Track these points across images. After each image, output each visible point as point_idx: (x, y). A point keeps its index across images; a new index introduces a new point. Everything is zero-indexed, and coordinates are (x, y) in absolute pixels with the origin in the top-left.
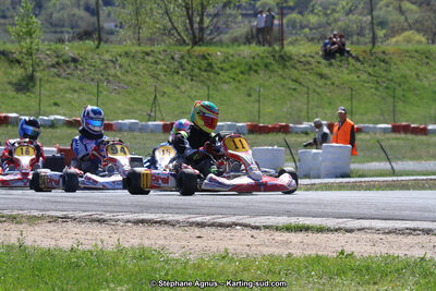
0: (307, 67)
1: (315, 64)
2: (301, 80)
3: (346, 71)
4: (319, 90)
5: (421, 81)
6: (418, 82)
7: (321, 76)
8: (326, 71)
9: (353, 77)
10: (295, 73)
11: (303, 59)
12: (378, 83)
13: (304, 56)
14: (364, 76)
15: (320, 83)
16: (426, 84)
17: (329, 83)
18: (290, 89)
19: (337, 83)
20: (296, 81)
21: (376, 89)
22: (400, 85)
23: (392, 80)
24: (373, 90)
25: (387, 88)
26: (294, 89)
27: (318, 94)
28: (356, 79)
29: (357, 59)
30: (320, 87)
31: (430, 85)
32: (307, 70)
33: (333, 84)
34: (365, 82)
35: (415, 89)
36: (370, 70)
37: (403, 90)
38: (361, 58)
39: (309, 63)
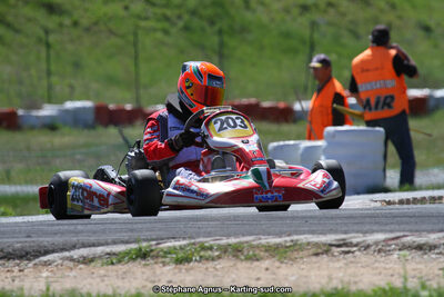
2: (10, 19)
5: (254, 11)
6: (249, 16)
12: (166, 18)
16: (265, 18)
17: (67, 21)
19: (85, 22)
21: (166, 32)
22: (212, 23)
24: (159, 35)
25: (187, 28)
28: (122, 13)
31: (272, 20)
33: (75, 24)
34: (139, 17)
35: (244, 29)
37: (220, 32)
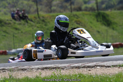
0: (9, 25)
1: (13, 24)
3: (27, 26)
4: (16, 35)
7: (16, 29)
8: (18, 27)
9: (31, 29)
10: (4, 28)
11: (7, 22)
13: (8, 20)
14: (35, 28)
15: (16, 32)
18: (3, 35)
20: (5, 32)
23: (48, 29)
26: (5, 36)
27: (16, 37)
29: (32, 21)
30: (16, 34)
32: (9, 27)
36: (38, 25)
38: (33, 20)
39: (10, 23)
